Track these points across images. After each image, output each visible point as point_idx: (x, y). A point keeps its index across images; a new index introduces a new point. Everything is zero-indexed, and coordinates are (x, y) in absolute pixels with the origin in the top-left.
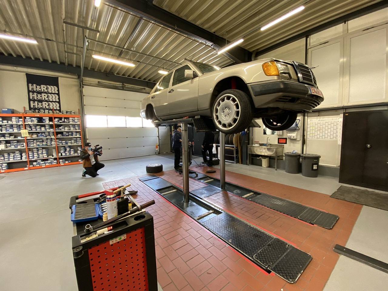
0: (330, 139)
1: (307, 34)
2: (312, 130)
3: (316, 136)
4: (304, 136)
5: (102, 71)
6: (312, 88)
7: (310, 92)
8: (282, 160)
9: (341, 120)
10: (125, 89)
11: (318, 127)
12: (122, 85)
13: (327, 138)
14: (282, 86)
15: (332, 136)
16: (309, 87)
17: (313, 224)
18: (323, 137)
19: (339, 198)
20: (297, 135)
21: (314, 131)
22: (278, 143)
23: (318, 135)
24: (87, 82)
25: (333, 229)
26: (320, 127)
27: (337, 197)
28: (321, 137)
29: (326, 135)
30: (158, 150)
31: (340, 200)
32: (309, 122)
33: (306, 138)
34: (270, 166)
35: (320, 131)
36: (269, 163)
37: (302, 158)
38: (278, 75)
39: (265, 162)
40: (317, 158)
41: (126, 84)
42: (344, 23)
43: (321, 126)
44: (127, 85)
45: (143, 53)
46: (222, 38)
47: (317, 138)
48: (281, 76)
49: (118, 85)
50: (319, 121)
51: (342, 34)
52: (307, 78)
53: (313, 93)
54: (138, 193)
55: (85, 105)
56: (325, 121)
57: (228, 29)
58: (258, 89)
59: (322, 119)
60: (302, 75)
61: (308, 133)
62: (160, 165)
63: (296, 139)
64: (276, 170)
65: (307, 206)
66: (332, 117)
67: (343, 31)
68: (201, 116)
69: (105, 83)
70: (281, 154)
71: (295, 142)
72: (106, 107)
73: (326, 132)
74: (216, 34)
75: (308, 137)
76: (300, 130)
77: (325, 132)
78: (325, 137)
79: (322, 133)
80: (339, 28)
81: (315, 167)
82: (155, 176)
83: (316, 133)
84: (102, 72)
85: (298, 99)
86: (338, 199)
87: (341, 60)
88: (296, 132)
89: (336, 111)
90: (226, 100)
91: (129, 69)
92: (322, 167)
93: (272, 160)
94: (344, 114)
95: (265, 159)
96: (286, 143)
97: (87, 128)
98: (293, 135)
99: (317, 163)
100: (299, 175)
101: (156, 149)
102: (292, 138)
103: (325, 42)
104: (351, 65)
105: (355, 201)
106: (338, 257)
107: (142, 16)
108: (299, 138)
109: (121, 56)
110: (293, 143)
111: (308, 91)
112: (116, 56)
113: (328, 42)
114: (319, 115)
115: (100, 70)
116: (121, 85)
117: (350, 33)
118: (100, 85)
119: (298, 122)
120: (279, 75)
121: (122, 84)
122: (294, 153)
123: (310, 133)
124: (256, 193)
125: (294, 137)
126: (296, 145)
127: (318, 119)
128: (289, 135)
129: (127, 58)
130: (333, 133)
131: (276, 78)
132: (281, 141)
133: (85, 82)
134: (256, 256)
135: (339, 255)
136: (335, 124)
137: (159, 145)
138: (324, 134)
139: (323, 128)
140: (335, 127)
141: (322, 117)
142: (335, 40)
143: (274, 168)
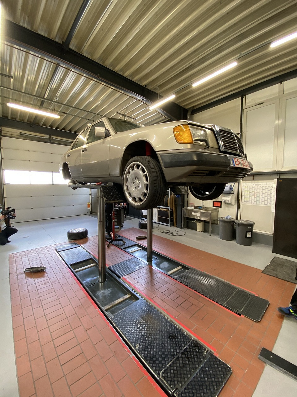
0: (265, 204)
1: (242, 93)
2: (246, 195)
3: (251, 201)
4: (238, 200)
5: (26, 121)
6: (235, 159)
7: (232, 165)
8: (217, 224)
9: (275, 186)
10: (52, 142)
11: (252, 192)
12: (49, 138)
13: (262, 203)
14: (195, 158)
15: (266, 202)
16: (232, 158)
17: (240, 315)
18: (258, 202)
19: (272, 275)
20: (231, 199)
21: (248, 196)
22: (213, 206)
23: (253, 200)
24: (7, 133)
25: (261, 322)
26: (254, 192)
27: (269, 272)
28: (255, 203)
29: (261, 201)
30: (90, 209)
31: (272, 277)
32: (244, 186)
33: (240, 202)
34: (205, 230)
35: (254, 196)
36: (203, 227)
37: (236, 224)
38: (191, 143)
39: (199, 226)
40: (251, 225)
41: (53, 137)
42: (280, 83)
43: (256, 191)
44: (55, 138)
45: (69, 105)
46: (154, 93)
47: (252, 203)
48: (195, 144)
49: (44, 138)
50: (254, 185)
51: (278, 95)
52: (230, 146)
53: (236, 165)
54: (47, 270)
55: (3, 159)
56: (260, 186)
57: (160, 83)
58: (168, 160)
59: (256, 183)
60: (224, 143)
61: (243, 197)
62: (85, 230)
63: (231, 203)
64: (210, 236)
65: (236, 286)
66: (266, 182)
67: (279, 92)
68: (114, 183)
69: (28, 135)
70: (216, 218)
71: (230, 206)
72: (29, 161)
73: (261, 197)
74: (147, 87)
75: (243, 202)
76: (235, 194)
77: (259, 197)
78: (259, 203)
79: (257, 198)
80: (275, 88)
81: (249, 235)
82: (76, 244)
83: (251, 197)
84: (25, 123)
85: (219, 172)
86: (270, 275)
87: (277, 122)
88: (231, 196)
89: (271, 176)
90: (135, 169)
91: (55, 121)
92: (257, 234)
93: (207, 224)
94: (278, 180)
95: (200, 222)
96: (221, 207)
97: (5, 184)
98: (228, 199)
99: (251, 231)
100: (233, 242)
101: (88, 208)
102: (227, 202)
103: (260, 103)
104: (286, 128)
105: (288, 278)
106: (263, 368)
107: (59, 62)
108: (234, 202)
109: (43, 106)
110: (228, 207)
111: (230, 163)
112: (38, 106)
113: (263, 103)
114: (253, 180)
115: (23, 120)
116: (47, 138)
117: (287, 94)
118: (22, 136)
119: (233, 186)
120: (193, 142)
121: (49, 136)
122: (228, 218)
123: (245, 198)
124: (185, 268)
125: (228, 201)
126: (231, 209)
127: (253, 183)
128: (224, 198)
129: (51, 108)
130: (268, 199)
131: (189, 146)
132: (216, 204)
133: (5, 132)
134: (163, 373)
135: (264, 364)
136: (269, 189)
137: (91, 204)
138: (258, 199)
139: (257, 193)
140: (269, 193)
141: (256, 181)
142: (270, 101)
143: (208, 232)
